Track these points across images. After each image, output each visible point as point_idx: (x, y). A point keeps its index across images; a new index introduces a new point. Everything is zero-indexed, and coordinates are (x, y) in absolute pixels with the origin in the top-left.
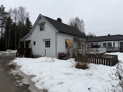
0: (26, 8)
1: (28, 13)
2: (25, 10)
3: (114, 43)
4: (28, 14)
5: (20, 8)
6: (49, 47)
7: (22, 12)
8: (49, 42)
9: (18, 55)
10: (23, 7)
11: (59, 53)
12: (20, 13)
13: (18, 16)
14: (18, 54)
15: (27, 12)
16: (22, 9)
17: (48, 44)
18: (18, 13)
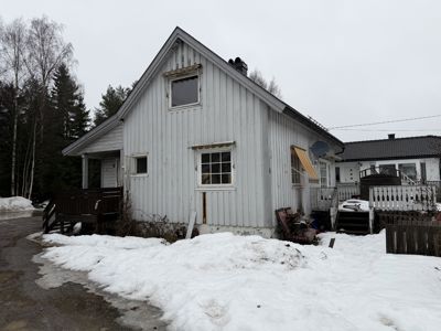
0: (61, 27)
1: (70, 45)
2: (58, 33)
3: (423, 166)
4: (67, 51)
5: (35, 23)
6: (226, 180)
7: (43, 40)
8: (227, 156)
9: (54, 224)
10: (49, 22)
11: (277, 212)
12: (38, 43)
13: (27, 54)
14: (53, 218)
15: (66, 42)
16: (43, 30)
17: (217, 166)
18: (29, 41)
